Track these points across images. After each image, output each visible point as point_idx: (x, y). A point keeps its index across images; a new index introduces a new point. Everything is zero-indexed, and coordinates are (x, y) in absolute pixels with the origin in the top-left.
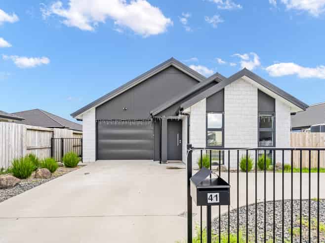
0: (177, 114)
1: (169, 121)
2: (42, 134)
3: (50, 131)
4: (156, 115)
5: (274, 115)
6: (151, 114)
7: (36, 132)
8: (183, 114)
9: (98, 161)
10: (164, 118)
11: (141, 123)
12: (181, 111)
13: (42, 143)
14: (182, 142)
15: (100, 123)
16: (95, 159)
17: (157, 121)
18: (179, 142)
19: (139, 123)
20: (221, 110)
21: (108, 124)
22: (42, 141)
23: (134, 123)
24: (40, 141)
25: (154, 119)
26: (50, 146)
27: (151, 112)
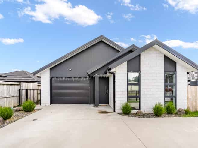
0: (106, 73)
1: (100, 77)
2: (11, 87)
3: (18, 85)
4: (90, 74)
5: (175, 74)
6: (87, 73)
7: (5, 86)
8: (111, 73)
9: (52, 105)
10: (97, 76)
11: (81, 79)
12: (109, 70)
13: (11, 93)
14: (108, 92)
15: (53, 79)
16: (49, 104)
17: (91, 78)
18: (107, 92)
19: (79, 79)
20: (138, 70)
21: (58, 79)
22: (10, 92)
23: (76, 79)
24: (9, 92)
25: (89, 76)
26: (18, 95)
27: (87, 72)
